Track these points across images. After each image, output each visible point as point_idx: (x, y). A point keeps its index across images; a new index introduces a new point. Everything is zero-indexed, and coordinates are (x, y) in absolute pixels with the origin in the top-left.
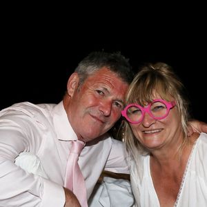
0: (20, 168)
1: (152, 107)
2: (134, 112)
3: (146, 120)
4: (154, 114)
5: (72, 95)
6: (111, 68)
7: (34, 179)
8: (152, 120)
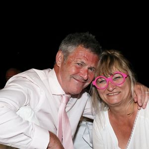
0: (19, 117)
1: (114, 78)
2: (101, 82)
3: (110, 86)
4: (115, 82)
5: (60, 66)
6: (84, 46)
7: (28, 125)
8: (114, 86)
